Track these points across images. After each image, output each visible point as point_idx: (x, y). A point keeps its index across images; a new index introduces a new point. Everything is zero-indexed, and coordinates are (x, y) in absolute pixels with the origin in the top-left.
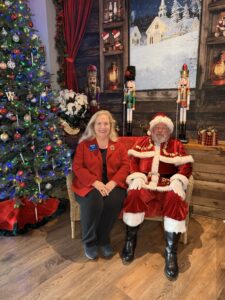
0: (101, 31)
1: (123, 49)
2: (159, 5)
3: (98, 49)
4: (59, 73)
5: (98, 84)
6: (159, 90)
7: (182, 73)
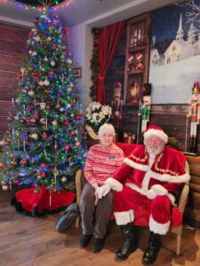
0: (127, 54)
1: (144, 69)
2: (177, 30)
3: (124, 69)
4: (91, 88)
5: (122, 98)
6: (174, 104)
7: (193, 90)
